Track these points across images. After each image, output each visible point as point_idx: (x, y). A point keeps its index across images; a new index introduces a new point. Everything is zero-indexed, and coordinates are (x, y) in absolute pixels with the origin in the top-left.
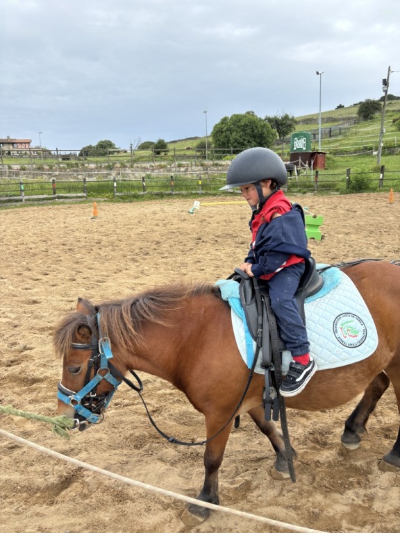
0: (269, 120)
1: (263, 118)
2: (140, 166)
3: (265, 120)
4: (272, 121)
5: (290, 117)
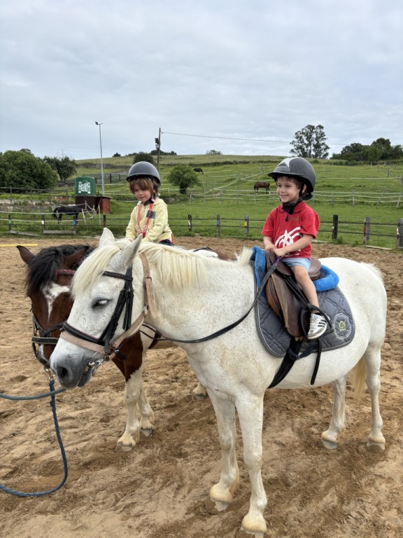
0: (49, 161)
1: (42, 157)
3: (45, 160)
4: (52, 162)
5: (71, 159)
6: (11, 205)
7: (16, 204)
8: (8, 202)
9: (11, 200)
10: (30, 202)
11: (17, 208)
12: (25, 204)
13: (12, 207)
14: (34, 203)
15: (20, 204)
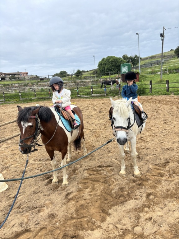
2: (41, 84)
4: (129, 59)
6: (91, 82)
7: (93, 81)
8: (90, 80)
9: (91, 79)
10: (100, 80)
11: (93, 83)
12: (97, 81)
13: (91, 83)
14: (102, 80)
15: (95, 81)
